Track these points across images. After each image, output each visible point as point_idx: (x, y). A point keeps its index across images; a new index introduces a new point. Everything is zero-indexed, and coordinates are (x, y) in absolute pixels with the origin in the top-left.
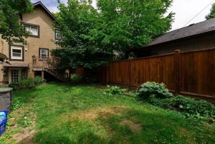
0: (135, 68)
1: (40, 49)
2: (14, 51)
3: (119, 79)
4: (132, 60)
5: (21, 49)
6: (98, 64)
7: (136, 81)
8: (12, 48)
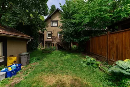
0: (113, 43)
1: (58, 32)
2: (49, 34)
3: (99, 52)
4: (110, 34)
5: (51, 33)
6: (82, 39)
7: (113, 55)
8: (48, 33)
